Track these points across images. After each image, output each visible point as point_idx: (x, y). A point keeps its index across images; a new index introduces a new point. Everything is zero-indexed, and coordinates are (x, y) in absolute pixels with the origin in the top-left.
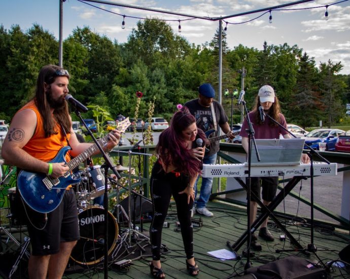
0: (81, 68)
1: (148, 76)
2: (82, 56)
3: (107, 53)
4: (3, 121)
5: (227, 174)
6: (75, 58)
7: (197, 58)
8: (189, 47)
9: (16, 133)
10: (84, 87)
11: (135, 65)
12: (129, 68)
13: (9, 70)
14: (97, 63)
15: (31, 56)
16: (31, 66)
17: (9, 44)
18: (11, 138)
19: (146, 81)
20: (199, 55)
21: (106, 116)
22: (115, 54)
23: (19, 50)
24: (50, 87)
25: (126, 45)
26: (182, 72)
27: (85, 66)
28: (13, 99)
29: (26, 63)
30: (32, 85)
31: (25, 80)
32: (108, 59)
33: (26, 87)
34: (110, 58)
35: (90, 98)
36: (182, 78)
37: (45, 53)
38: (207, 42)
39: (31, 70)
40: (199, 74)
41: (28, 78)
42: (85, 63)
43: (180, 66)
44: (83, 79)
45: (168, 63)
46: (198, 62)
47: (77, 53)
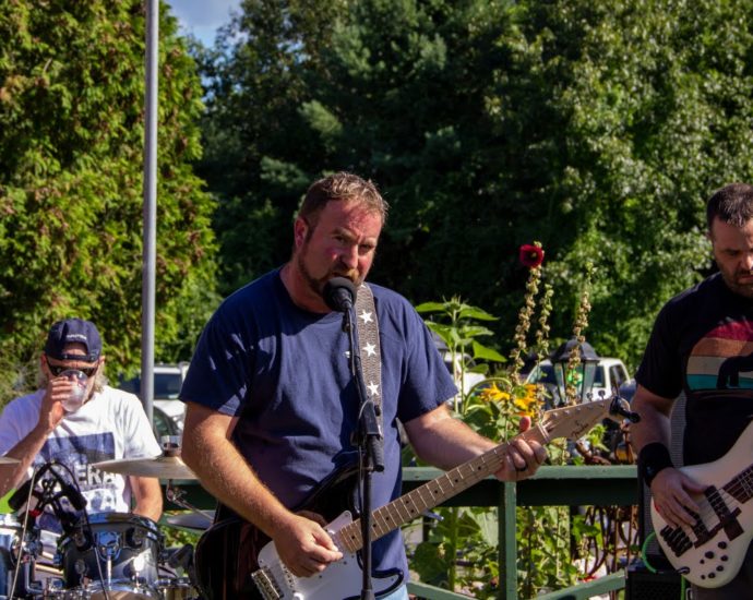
15: (588, 68)
41: (574, 166)
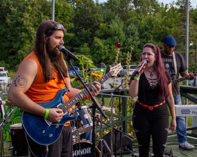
0: (68, 24)
1: (124, 30)
2: (69, 13)
3: (90, 11)
4: (3, 68)
5: (195, 113)
6: (63, 15)
7: (165, 15)
8: (159, 6)
9: (20, 79)
10: (70, 39)
11: (113, 21)
12: (108, 23)
13: (8, 25)
14: (81, 19)
15: (26, 14)
16: (27, 22)
17: (8, 4)
18: (17, 84)
19: (123, 35)
20: (167, 12)
21: (91, 64)
22: (96, 12)
23: (16, 8)
24: (49, 39)
25: (106, 4)
26: (153, 26)
27: (71, 22)
28: (12, 49)
29: (22, 20)
30: (27, 38)
31: (21, 34)
32: (90, 15)
33: (22, 39)
34: (92, 15)
35: (75, 48)
36: (152, 32)
37: (38, 11)
38: (174, 2)
39: (26, 25)
40: (167, 28)
41: (24, 32)
42: (71, 19)
43: (151, 22)
44: (69, 33)
45: (141, 19)
46: (166, 18)
47: (65, 11)
